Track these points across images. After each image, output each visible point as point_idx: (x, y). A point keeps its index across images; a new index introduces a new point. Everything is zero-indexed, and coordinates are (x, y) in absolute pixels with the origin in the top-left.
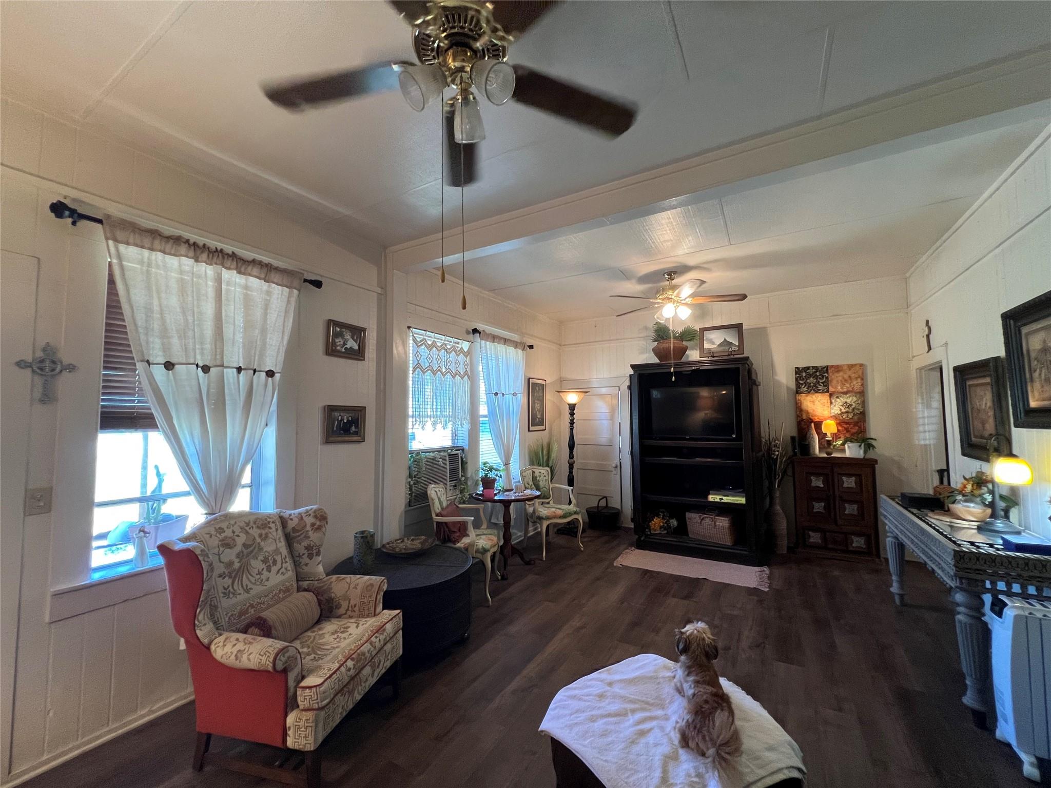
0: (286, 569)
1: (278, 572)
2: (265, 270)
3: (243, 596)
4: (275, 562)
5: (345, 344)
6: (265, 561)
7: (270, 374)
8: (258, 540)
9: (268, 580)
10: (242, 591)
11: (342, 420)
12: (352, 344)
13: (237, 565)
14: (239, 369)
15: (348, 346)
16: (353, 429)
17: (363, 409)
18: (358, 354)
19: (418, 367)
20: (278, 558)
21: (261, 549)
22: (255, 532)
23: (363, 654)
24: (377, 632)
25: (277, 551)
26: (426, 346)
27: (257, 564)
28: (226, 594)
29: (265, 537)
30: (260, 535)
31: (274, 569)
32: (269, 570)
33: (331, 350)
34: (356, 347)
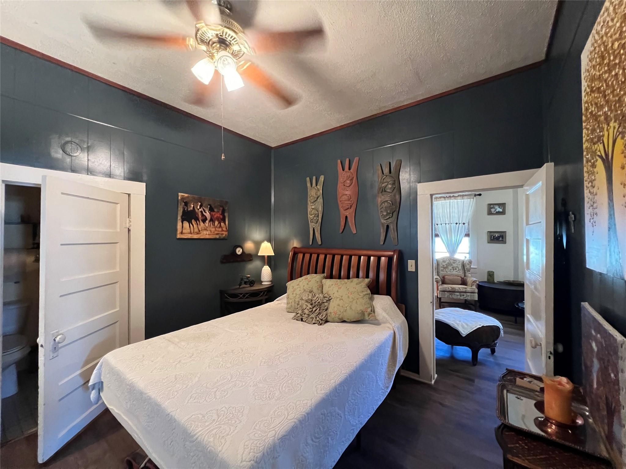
2: (462, 197)
3: (445, 273)
4: (456, 269)
5: (495, 210)
6: (453, 268)
7: (464, 224)
9: (452, 272)
11: (495, 236)
12: (499, 210)
13: (445, 266)
14: (457, 224)
15: (497, 211)
16: (501, 239)
17: (505, 232)
18: (503, 213)
20: (457, 269)
25: (457, 267)
27: (450, 268)
28: (442, 270)
30: (453, 262)
31: (455, 271)
32: (454, 270)
33: (490, 213)
34: (501, 210)
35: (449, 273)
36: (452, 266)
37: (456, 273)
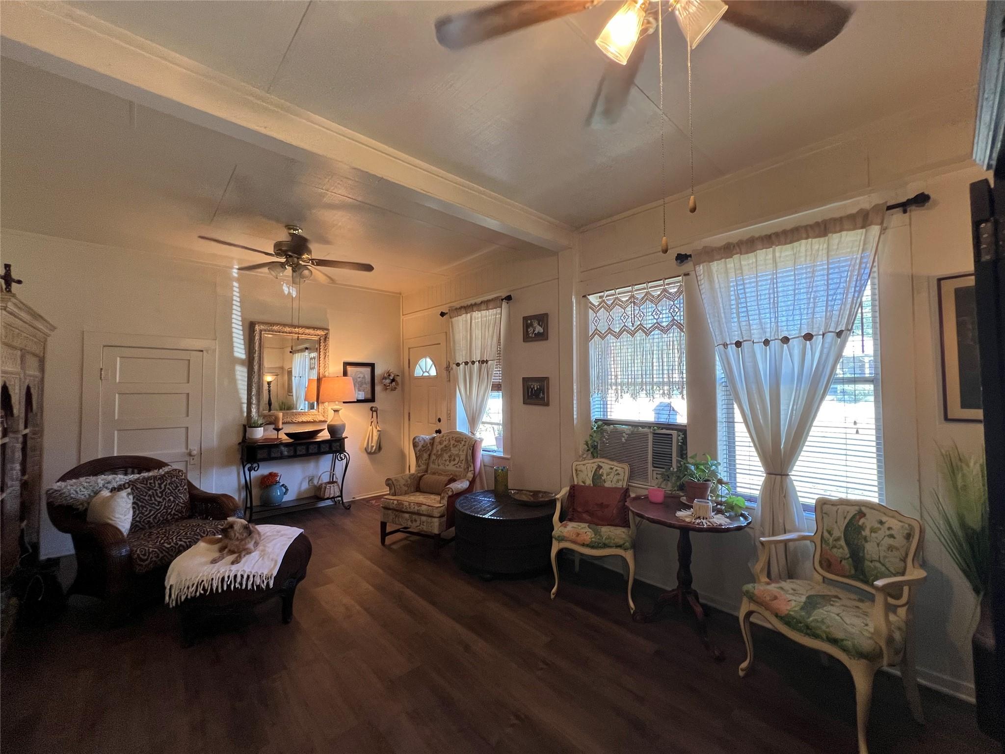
0: (460, 466)
1: (454, 465)
3: (436, 467)
4: (454, 460)
5: (534, 331)
6: (450, 457)
8: (451, 446)
9: (448, 465)
10: (437, 464)
11: (534, 388)
12: (539, 329)
15: (537, 332)
16: (541, 395)
17: (547, 379)
19: (596, 334)
20: (457, 459)
21: (450, 450)
22: (452, 442)
23: (403, 504)
24: (417, 503)
25: (458, 455)
26: (605, 308)
27: (446, 457)
29: (455, 446)
30: (454, 444)
31: (453, 463)
32: (450, 461)
33: (527, 338)
34: (542, 331)
35: (442, 467)
36: (449, 454)
37: (454, 468)
